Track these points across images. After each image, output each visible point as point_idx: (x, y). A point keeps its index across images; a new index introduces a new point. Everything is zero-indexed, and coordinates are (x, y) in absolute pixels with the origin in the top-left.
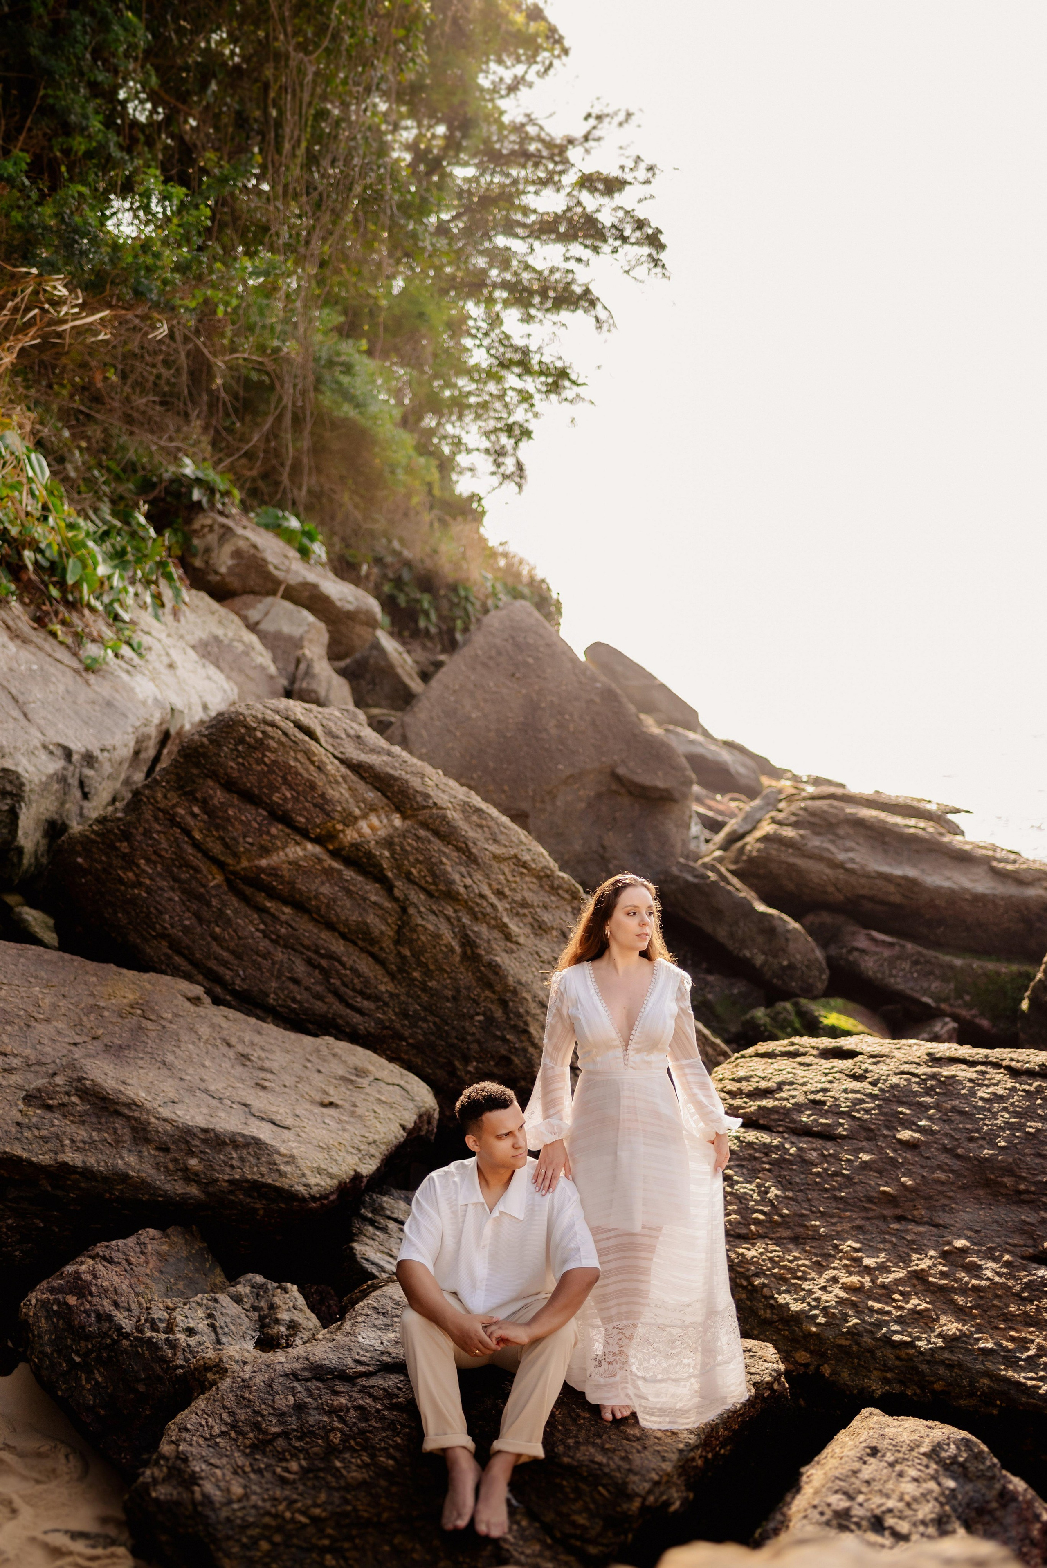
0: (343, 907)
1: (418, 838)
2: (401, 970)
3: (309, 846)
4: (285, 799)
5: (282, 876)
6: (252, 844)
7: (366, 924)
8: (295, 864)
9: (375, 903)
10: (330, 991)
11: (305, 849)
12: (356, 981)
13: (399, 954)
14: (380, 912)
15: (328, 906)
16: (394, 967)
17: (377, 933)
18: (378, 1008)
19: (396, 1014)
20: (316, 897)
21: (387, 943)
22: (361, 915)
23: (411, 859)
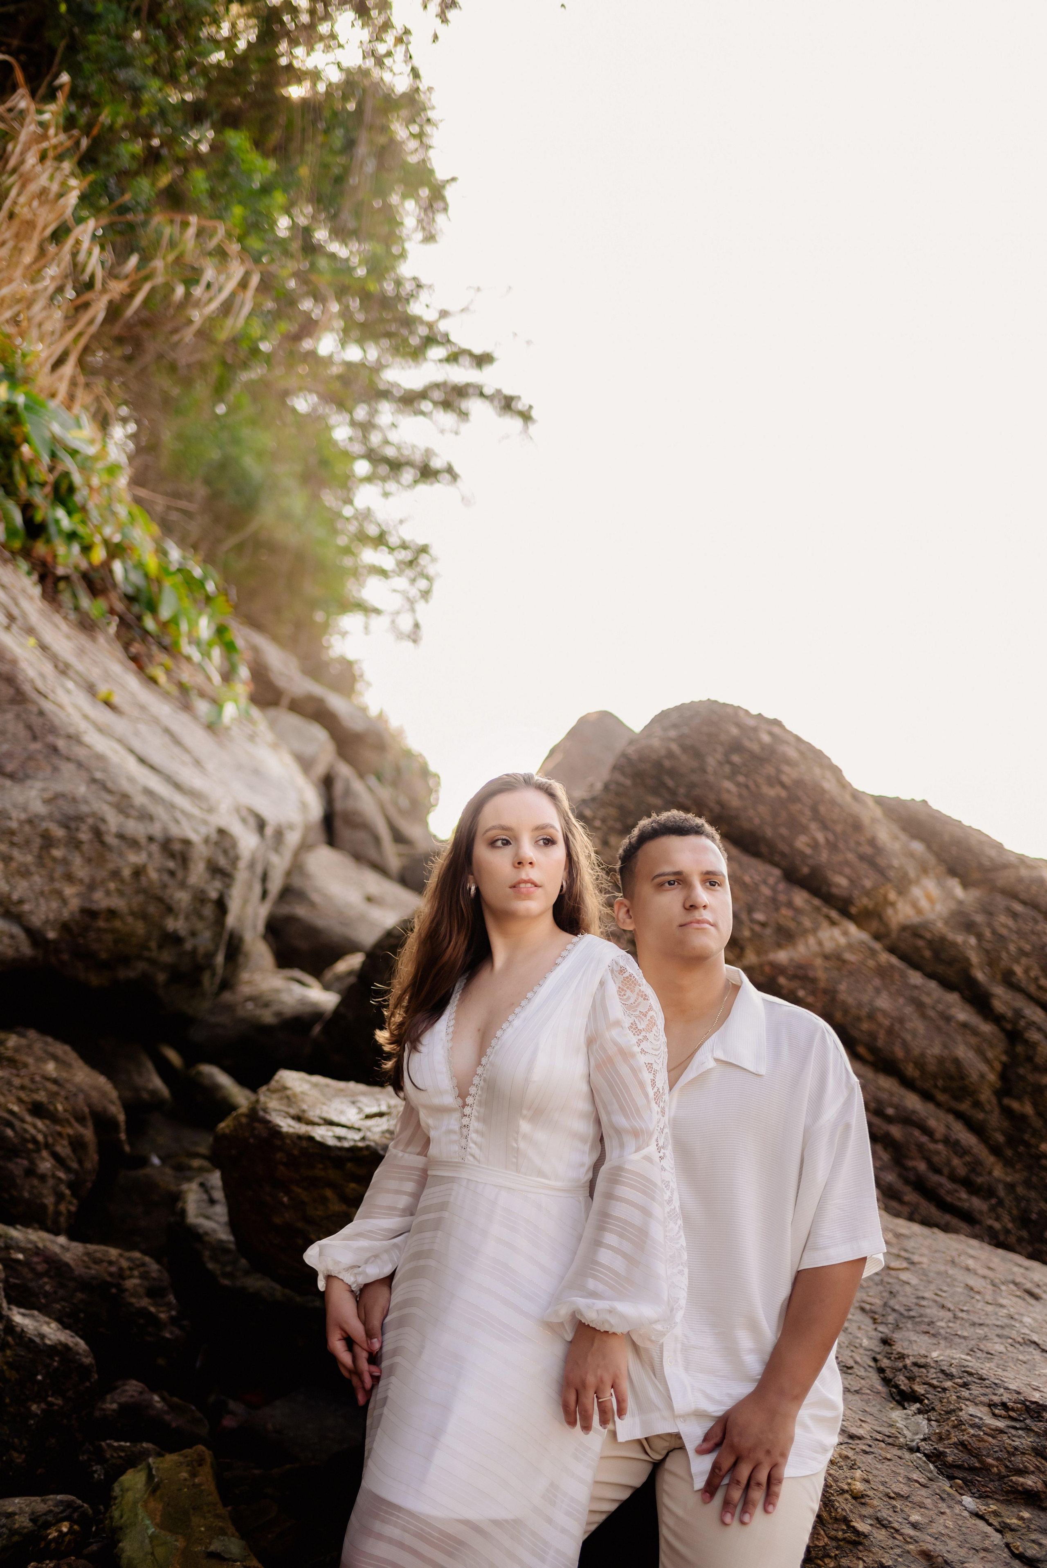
0: (914, 1033)
1: (1015, 915)
2: (1012, 1141)
3: (852, 928)
4: (815, 845)
5: (814, 981)
6: (763, 925)
7: (956, 1061)
8: (835, 958)
9: (965, 1025)
10: (907, 1182)
11: (845, 933)
12: (956, 1162)
13: (1007, 1112)
14: (973, 1040)
15: (890, 1032)
16: (1000, 1138)
17: (974, 1077)
18: (992, 1209)
19: (1013, 1220)
20: (871, 1017)
21: (986, 1095)
22: (945, 1046)
23: (1012, 948)
